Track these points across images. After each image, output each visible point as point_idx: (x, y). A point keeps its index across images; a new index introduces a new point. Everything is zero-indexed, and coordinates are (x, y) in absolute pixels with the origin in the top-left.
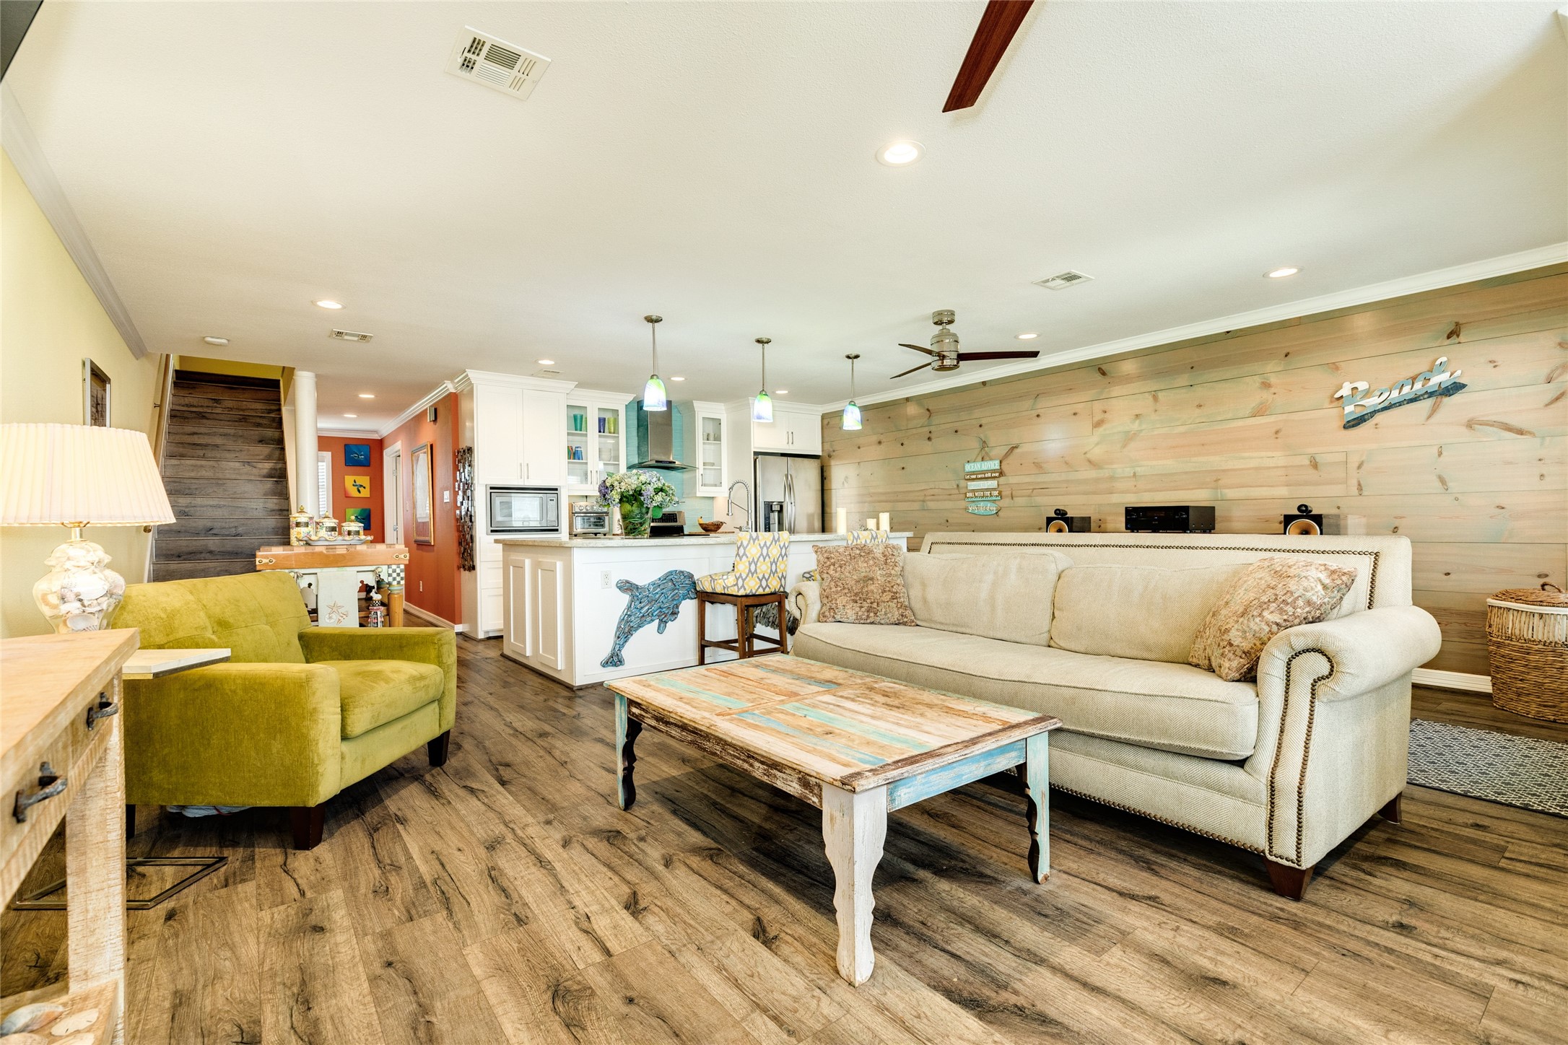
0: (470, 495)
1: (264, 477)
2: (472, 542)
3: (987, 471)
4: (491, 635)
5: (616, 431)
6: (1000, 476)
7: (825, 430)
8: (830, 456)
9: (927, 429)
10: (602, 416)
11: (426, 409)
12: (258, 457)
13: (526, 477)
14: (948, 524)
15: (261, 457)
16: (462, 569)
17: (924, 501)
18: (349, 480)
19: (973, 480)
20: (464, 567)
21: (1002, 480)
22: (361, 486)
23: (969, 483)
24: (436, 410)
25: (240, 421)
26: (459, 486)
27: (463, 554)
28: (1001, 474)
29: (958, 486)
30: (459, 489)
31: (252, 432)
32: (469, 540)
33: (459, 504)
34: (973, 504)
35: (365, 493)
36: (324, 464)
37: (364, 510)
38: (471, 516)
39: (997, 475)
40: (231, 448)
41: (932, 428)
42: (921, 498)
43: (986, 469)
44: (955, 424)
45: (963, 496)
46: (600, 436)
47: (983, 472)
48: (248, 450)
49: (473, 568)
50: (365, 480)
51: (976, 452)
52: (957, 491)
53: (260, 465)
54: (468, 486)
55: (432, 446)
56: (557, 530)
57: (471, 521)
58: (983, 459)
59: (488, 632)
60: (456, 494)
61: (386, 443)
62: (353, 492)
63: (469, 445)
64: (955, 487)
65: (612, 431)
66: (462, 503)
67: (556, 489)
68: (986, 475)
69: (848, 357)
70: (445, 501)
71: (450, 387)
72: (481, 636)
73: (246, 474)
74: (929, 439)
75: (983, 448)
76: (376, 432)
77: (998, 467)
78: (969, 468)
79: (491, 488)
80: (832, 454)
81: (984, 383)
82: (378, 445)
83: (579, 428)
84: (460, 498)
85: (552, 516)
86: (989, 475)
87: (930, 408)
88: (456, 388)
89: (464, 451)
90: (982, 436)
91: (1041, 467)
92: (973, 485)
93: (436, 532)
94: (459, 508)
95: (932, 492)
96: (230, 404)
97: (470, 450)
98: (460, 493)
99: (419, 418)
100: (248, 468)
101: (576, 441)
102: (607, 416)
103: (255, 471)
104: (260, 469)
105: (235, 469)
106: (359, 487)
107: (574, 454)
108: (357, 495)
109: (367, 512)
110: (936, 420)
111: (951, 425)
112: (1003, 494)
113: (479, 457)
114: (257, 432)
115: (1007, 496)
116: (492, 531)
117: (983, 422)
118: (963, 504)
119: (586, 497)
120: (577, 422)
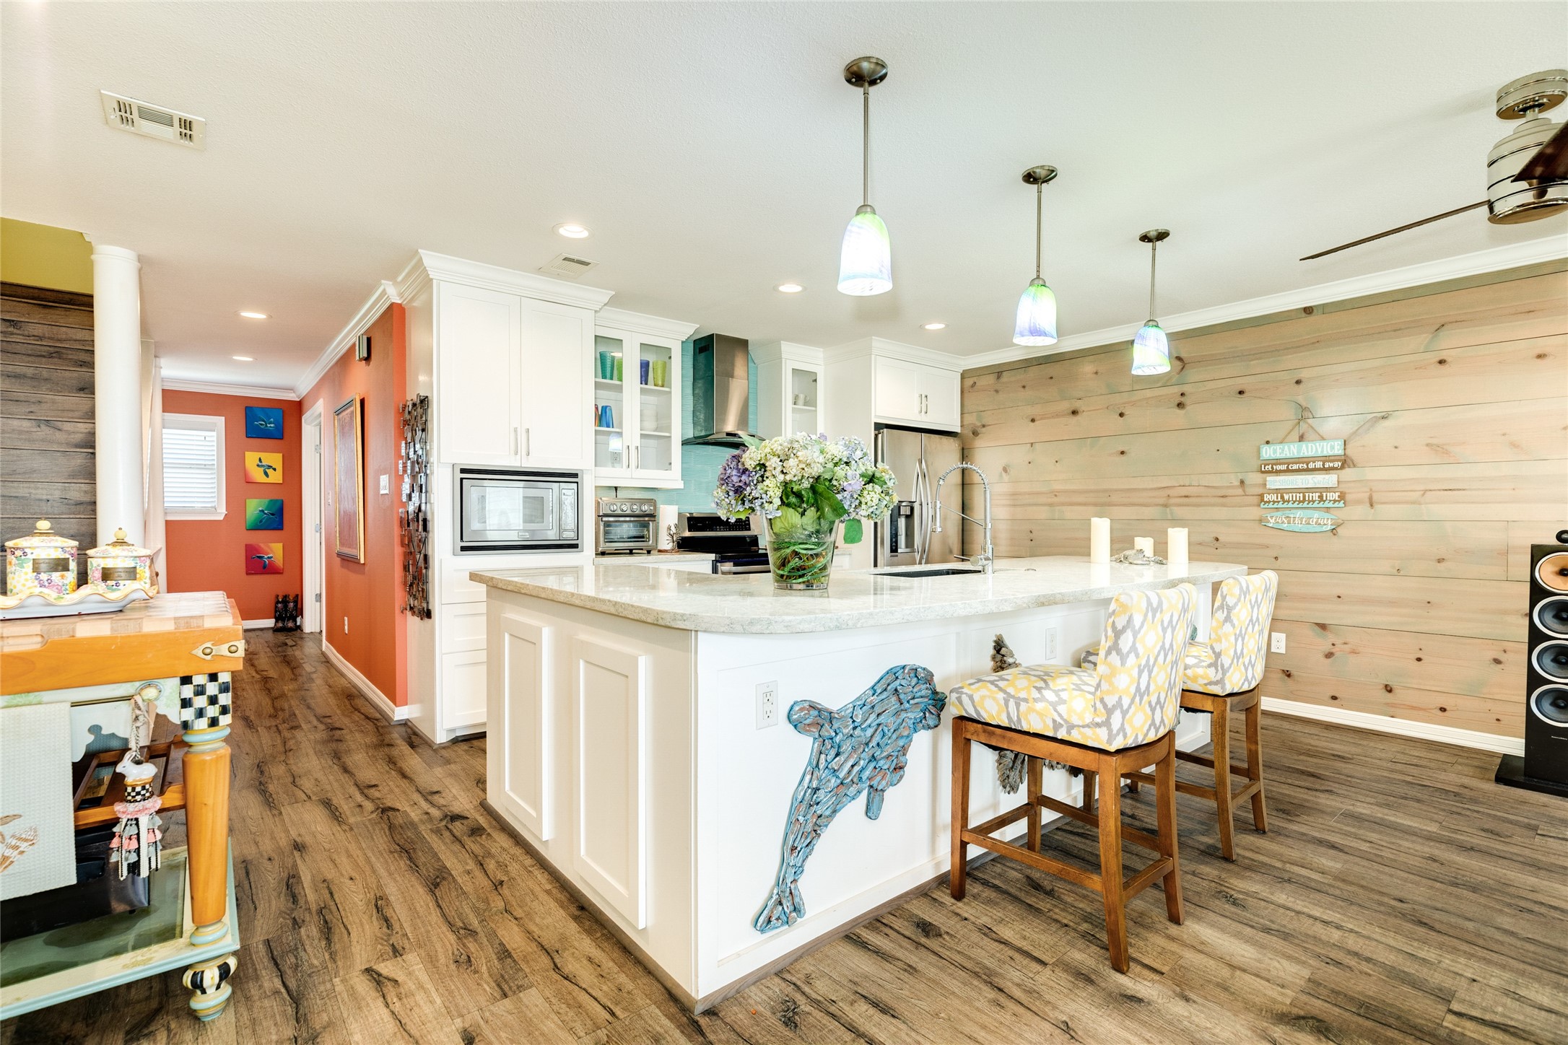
0: (423, 481)
1: (77, 446)
2: (426, 568)
3: (1314, 459)
4: (459, 733)
5: (665, 382)
6: (1342, 467)
7: (966, 395)
8: (975, 433)
9: (1177, 390)
10: (646, 358)
11: (354, 345)
12: (70, 414)
13: (524, 453)
14: (1217, 544)
15: (77, 414)
16: (409, 613)
17: (1165, 506)
18: (251, 458)
19: (1278, 472)
20: (411, 608)
21: (1348, 474)
22: (270, 467)
23: (1268, 479)
24: (369, 340)
25: (50, 356)
26: (405, 467)
27: (411, 585)
28: (1346, 462)
29: (1242, 482)
30: (405, 471)
31: (67, 374)
32: (421, 563)
33: (404, 499)
34: (1279, 514)
35: (276, 477)
36: (214, 434)
37: (273, 502)
38: (425, 521)
39: (1337, 464)
40: (22, 397)
41: (1185, 389)
42: (1162, 501)
43: (1310, 454)
44: (1239, 381)
45: (1256, 499)
46: (642, 391)
47: (1307, 460)
48: (54, 402)
49: (428, 614)
50: (275, 459)
51: (1289, 425)
52: (1240, 491)
53: (67, 426)
54: (419, 467)
55: (362, 402)
56: (575, 546)
57: (425, 529)
58: (1301, 438)
59: (453, 730)
60: (400, 479)
61: (305, 406)
62: (258, 475)
63: (423, 394)
64: (1238, 483)
65: (660, 383)
66: (410, 497)
67: (575, 475)
68: (1311, 466)
69: (1145, 238)
70: (382, 492)
71: (393, 294)
72: (441, 737)
73: (43, 440)
74: (1180, 405)
75: (1302, 419)
76: (291, 389)
77: (1341, 452)
78: (1268, 452)
79: (463, 471)
80: (979, 430)
81: (1308, 311)
82: (297, 408)
83: (608, 374)
84: (406, 488)
85: (570, 521)
86: (1319, 465)
87: (1183, 355)
88: (401, 295)
89: (414, 405)
90: (1301, 399)
91: (1447, 452)
92: (1275, 482)
93: (367, 543)
94: (404, 505)
95: (1184, 491)
96: (39, 330)
97: (424, 402)
98: (407, 480)
99: (345, 360)
100: (45, 431)
101: (607, 398)
102: (651, 358)
103: (58, 435)
104: (69, 433)
105: (21, 432)
106: (267, 469)
107: (603, 417)
108: (263, 479)
109: (278, 504)
110: (1193, 374)
111: (1230, 382)
112: (1348, 497)
113: (442, 419)
114: (75, 374)
115: (1358, 502)
116: (463, 549)
117: (1303, 375)
118: (1255, 512)
119: (616, 488)
120: (607, 368)
